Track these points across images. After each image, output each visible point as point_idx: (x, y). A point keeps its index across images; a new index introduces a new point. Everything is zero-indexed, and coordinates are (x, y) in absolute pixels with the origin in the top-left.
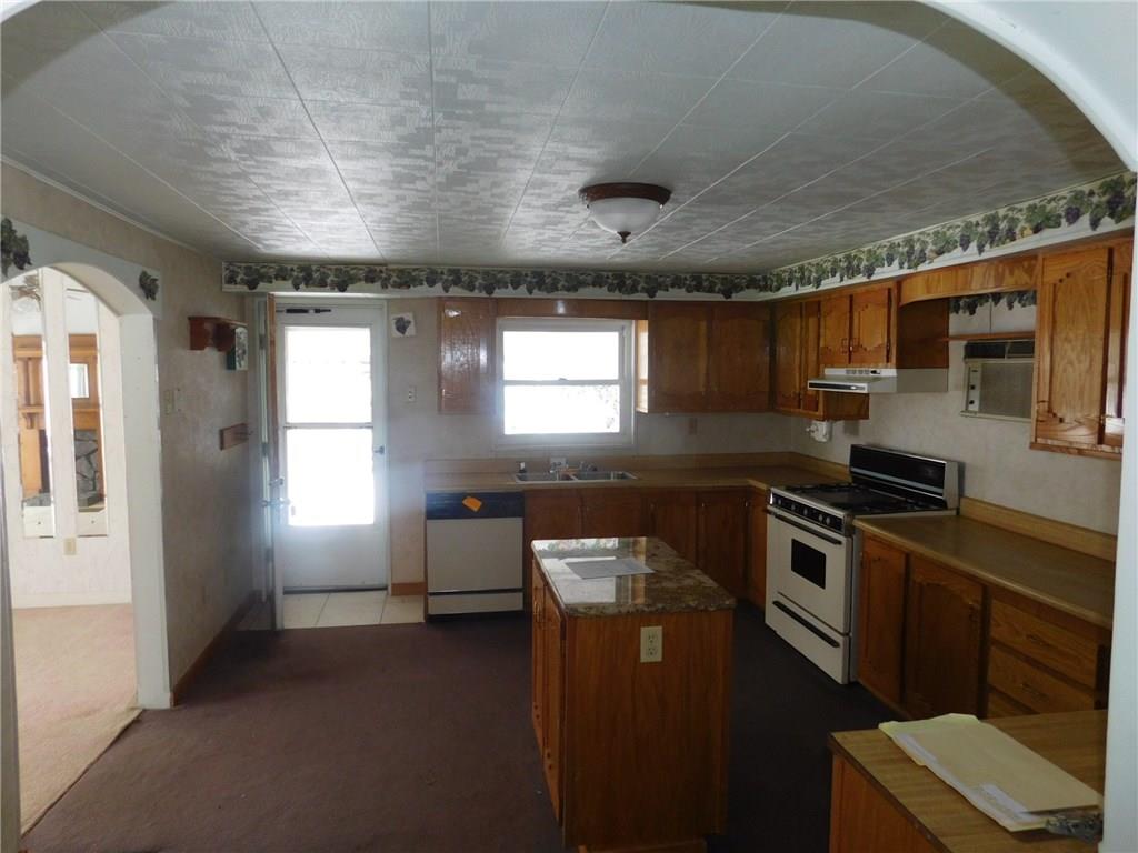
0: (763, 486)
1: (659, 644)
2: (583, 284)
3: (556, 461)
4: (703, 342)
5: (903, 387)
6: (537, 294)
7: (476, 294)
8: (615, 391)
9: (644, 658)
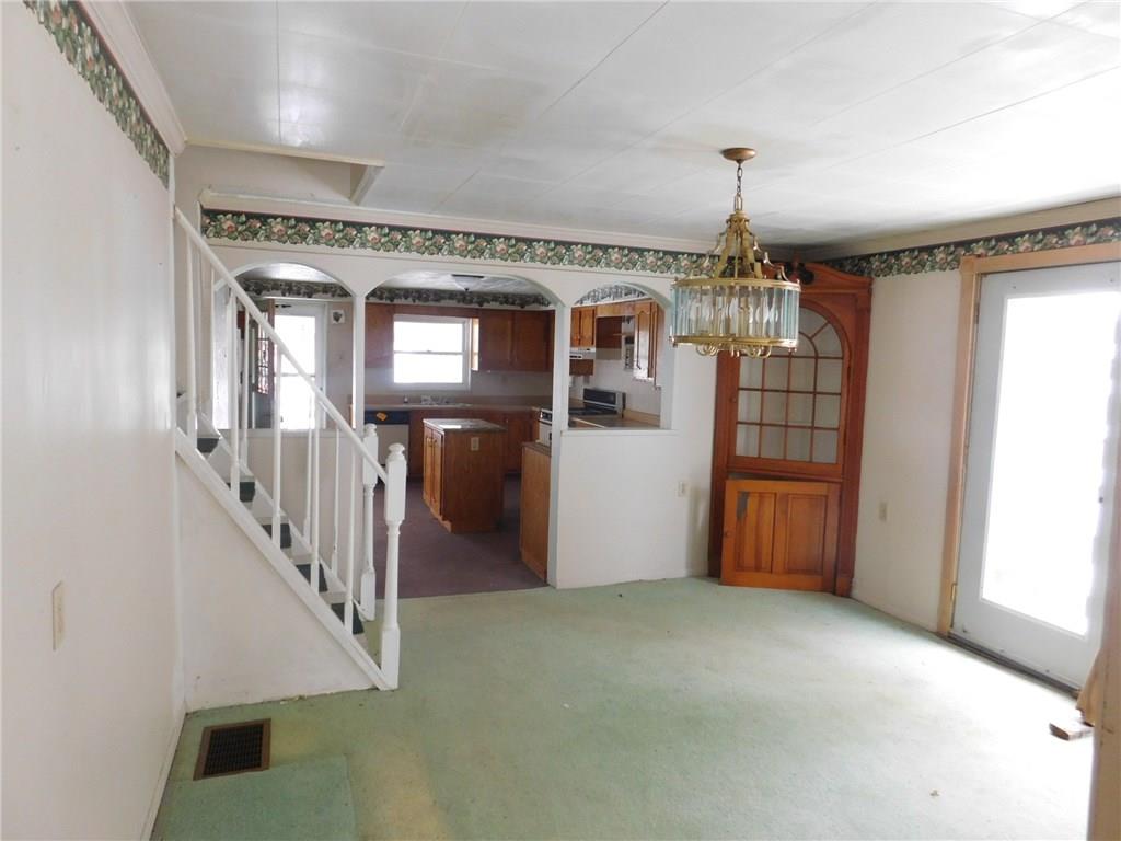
0: (538, 409)
1: (478, 445)
2: (444, 298)
3: (426, 397)
4: (509, 332)
5: (599, 356)
6: (417, 302)
7: (384, 301)
8: (460, 358)
9: (472, 449)
